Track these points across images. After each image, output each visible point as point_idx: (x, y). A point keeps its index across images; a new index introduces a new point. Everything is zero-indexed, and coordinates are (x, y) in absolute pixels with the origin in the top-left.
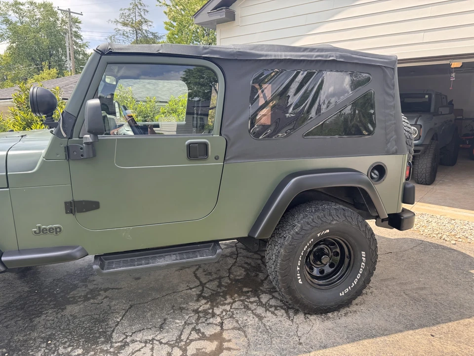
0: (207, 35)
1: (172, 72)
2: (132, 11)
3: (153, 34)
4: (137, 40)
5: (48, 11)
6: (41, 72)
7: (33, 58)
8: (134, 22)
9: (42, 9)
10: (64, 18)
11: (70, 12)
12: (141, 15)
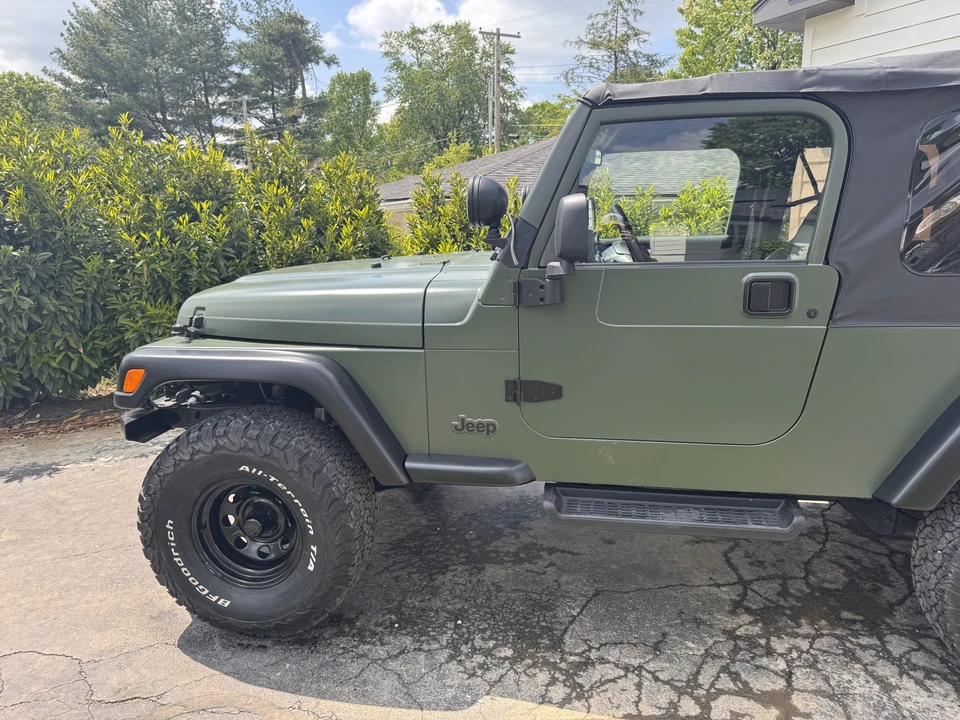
0: (769, 47)
1: (686, 133)
2: (610, 17)
3: (648, 57)
4: (616, 74)
5: (461, 38)
6: (445, 149)
7: (432, 127)
8: (613, 38)
9: (453, 36)
10: (487, 47)
11: (498, 34)
12: (628, 23)
